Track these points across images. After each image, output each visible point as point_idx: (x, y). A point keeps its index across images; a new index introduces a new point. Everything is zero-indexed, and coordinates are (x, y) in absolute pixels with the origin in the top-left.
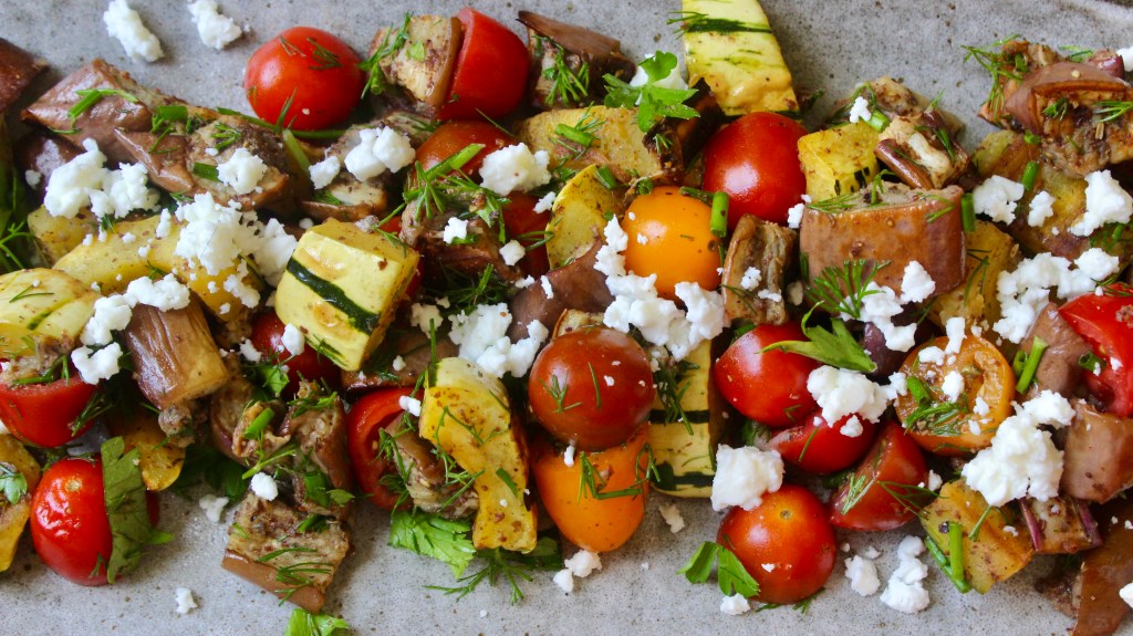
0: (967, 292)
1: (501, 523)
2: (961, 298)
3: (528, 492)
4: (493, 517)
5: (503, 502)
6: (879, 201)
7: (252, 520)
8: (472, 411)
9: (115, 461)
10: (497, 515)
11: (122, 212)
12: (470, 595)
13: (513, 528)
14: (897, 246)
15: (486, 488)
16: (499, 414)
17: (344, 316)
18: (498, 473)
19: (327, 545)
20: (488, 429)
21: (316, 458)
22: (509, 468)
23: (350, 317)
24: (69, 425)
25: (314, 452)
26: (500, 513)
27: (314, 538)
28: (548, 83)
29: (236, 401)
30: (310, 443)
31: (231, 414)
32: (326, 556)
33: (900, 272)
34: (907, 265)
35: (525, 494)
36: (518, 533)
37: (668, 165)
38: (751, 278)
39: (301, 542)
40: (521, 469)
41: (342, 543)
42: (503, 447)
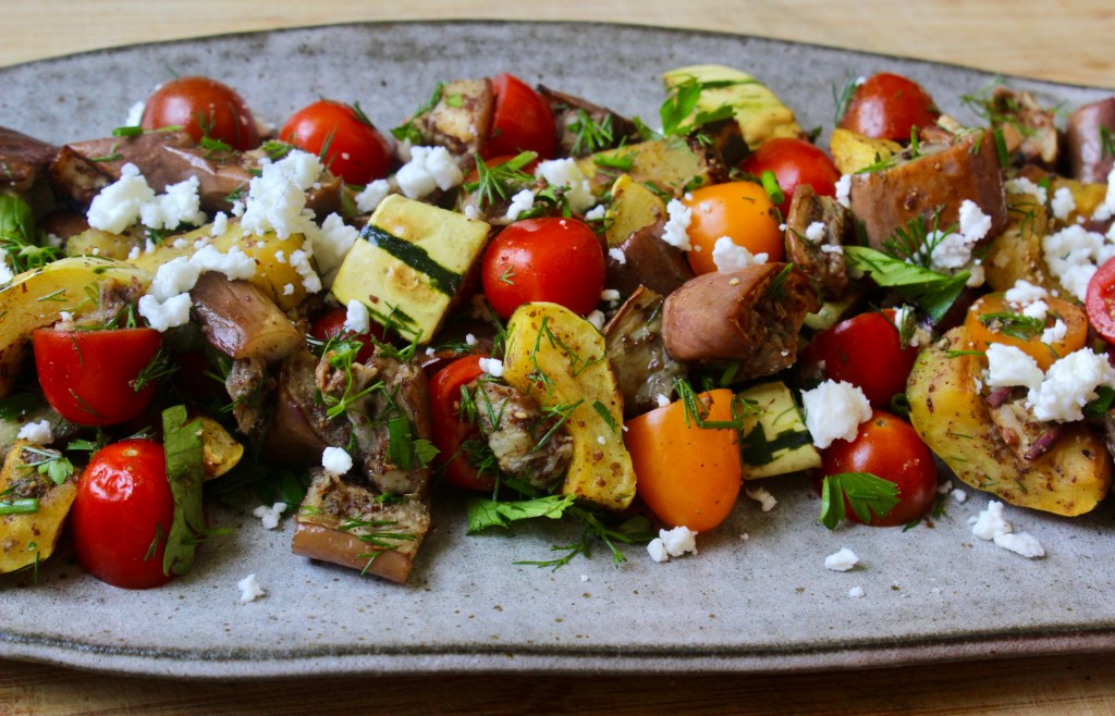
0: (1022, 231)
1: (599, 465)
2: (1018, 236)
3: (626, 429)
4: (591, 458)
5: (601, 440)
6: (917, 155)
7: (324, 497)
8: (567, 336)
9: (176, 429)
10: (595, 455)
11: (172, 225)
12: (565, 567)
13: (611, 472)
14: (948, 189)
15: (582, 424)
16: (594, 339)
17: (425, 277)
18: (595, 406)
19: (408, 517)
20: (584, 357)
21: (402, 402)
22: (606, 401)
23: (432, 277)
24: (130, 382)
25: (400, 392)
26: (597, 452)
27: (394, 512)
28: (573, 135)
29: (306, 370)
30: (395, 382)
31: (299, 385)
32: (407, 527)
33: (955, 214)
34: (960, 206)
35: (623, 431)
36: (618, 477)
37: (712, 161)
38: (815, 231)
39: (379, 517)
40: (618, 403)
41: (424, 516)
42: (598, 380)
